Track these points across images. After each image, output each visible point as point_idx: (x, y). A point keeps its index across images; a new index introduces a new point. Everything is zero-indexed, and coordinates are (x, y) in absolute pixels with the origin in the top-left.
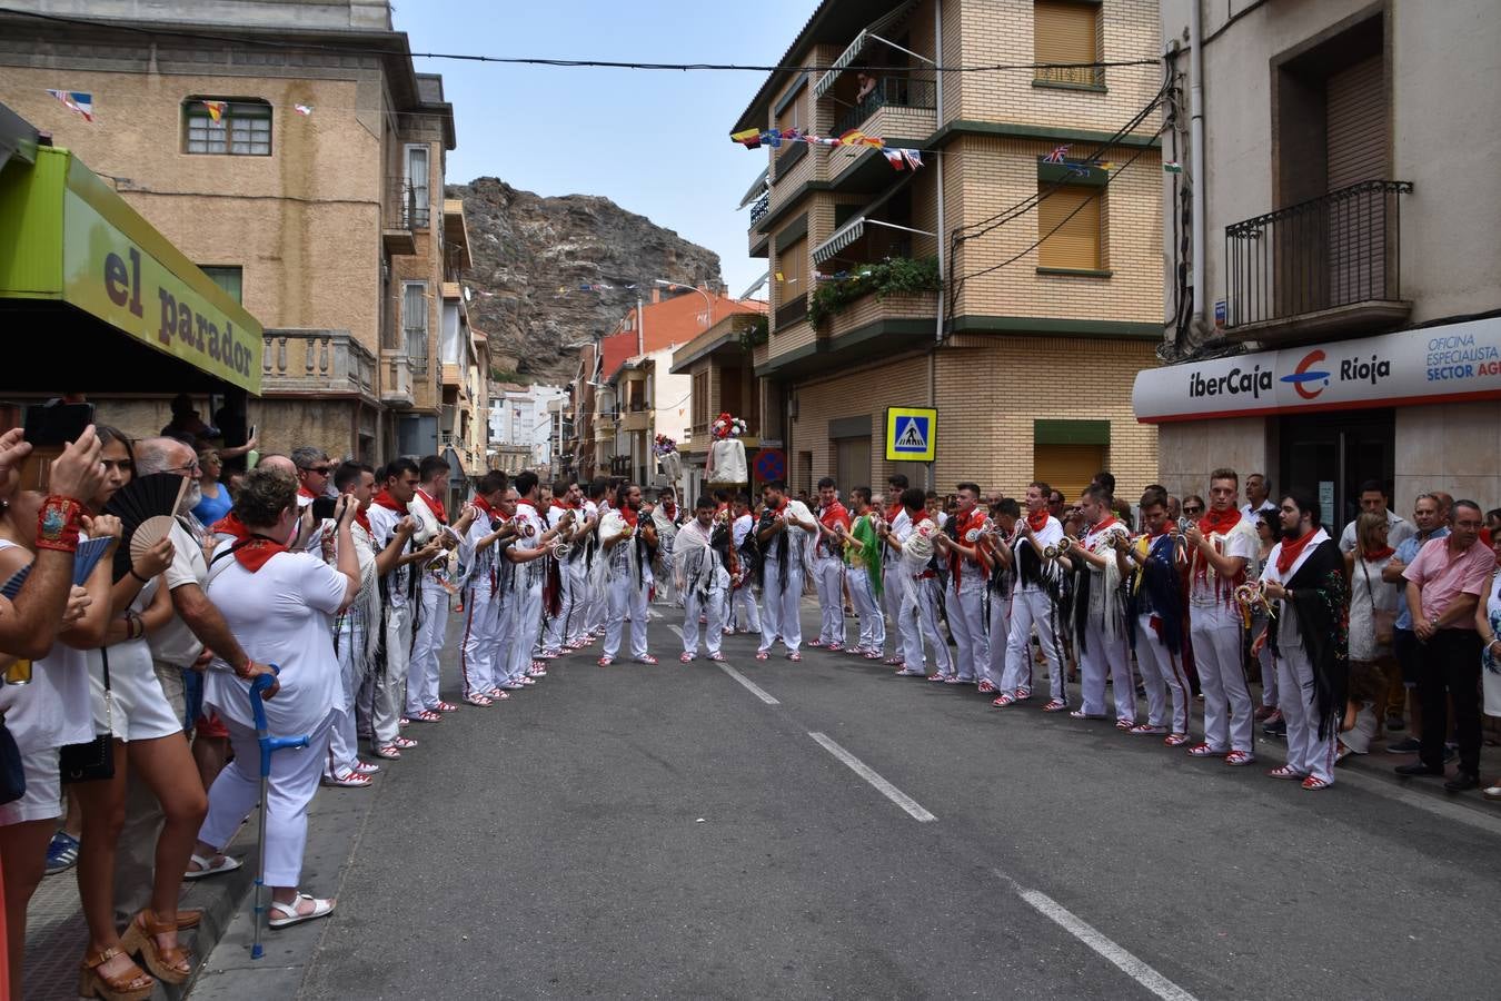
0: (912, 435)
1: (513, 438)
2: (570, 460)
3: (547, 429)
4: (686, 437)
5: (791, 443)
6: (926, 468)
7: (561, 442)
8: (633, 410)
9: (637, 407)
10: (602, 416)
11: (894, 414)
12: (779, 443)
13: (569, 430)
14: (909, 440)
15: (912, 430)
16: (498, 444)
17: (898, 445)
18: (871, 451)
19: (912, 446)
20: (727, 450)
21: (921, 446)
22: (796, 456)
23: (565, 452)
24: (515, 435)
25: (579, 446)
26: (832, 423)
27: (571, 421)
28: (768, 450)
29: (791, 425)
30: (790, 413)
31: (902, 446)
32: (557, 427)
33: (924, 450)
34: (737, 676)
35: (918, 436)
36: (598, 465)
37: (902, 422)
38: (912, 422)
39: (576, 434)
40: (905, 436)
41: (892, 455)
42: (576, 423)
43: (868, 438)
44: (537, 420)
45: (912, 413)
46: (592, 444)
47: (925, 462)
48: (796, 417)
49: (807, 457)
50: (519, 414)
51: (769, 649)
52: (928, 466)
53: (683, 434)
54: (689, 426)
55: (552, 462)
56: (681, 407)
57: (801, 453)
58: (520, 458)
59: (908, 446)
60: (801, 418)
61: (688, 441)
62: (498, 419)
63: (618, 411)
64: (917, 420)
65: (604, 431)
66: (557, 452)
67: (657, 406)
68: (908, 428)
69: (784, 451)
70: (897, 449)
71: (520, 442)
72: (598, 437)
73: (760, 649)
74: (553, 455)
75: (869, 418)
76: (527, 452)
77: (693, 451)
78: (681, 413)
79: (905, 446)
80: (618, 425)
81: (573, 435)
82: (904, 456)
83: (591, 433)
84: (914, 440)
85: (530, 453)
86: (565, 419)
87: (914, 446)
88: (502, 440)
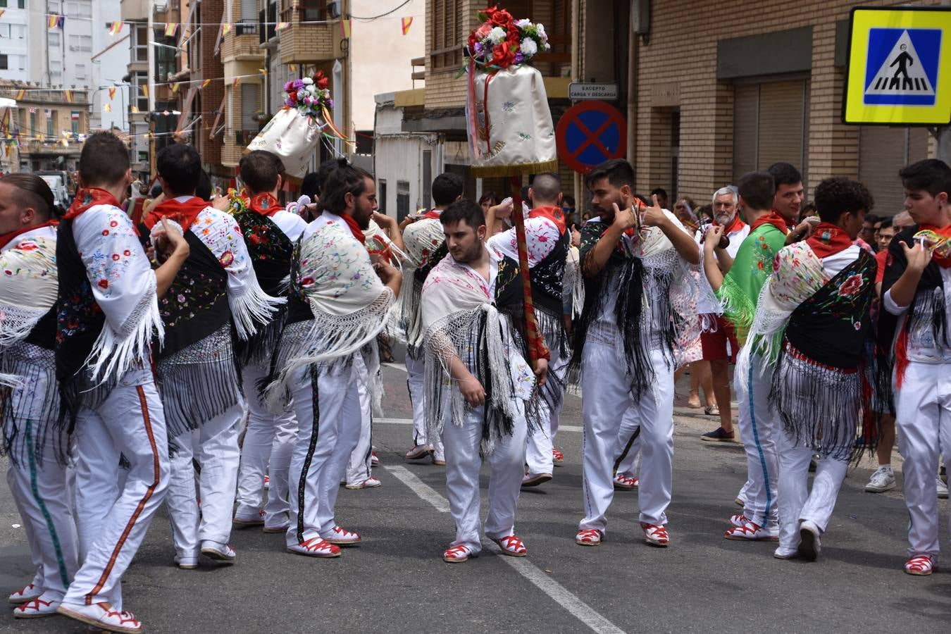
0: (902, 69)
1: (49, 74)
2: (172, 122)
3: (122, 58)
4: (416, 76)
5: (636, 91)
6: (932, 140)
7: (152, 84)
8: (303, 17)
9: (312, 12)
10: (239, 31)
11: (865, 22)
12: (610, 90)
13: (167, 60)
14: (895, 81)
15: (903, 58)
16: (16, 85)
17: (871, 91)
18: (807, 104)
19: (902, 92)
20: (516, 92)
21: (922, 92)
22: (645, 116)
23: (160, 106)
24: (54, 68)
25: (190, 94)
26: (725, 46)
27: (174, 40)
28: (588, 102)
29: (636, 52)
30: (635, 26)
31: (880, 92)
32: (142, 54)
33: (929, 100)
34: (537, 578)
35: (916, 70)
36: (231, 133)
37: (882, 41)
38: (905, 40)
39: (185, 69)
40: (888, 71)
41: (857, 111)
42: (183, 44)
43: (802, 77)
44: (101, 38)
45: (907, 20)
46: (217, 90)
47: (929, 126)
48: (646, 35)
49: (670, 117)
50: (61, 24)
51: (601, 522)
52: (937, 135)
53: (409, 70)
54: (421, 52)
55: (133, 127)
56: (404, 13)
57: (658, 110)
58: (65, 116)
59: (894, 92)
60: (657, 35)
61: (421, 84)
62: (15, 30)
63: (272, 18)
64: (915, 35)
65: (242, 62)
66: (143, 105)
67: (354, 11)
68: (895, 53)
69: (621, 105)
70: (870, 100)
71: (66, 83)
72: (231, 75)
73: (584, 522)
74: (135, 110)
75: (806, 32)
76: (81, 106)
77: (430, 105)
78: (404, 29)
79: (887, 92)
80: (272, 51)
81: (177, 68)
82: (884, 114)
83: (214, 67)
84: (907, 80)
85: (87, 106)
86: (160, 34)
87: (907, 92)
88: (24, 78)
